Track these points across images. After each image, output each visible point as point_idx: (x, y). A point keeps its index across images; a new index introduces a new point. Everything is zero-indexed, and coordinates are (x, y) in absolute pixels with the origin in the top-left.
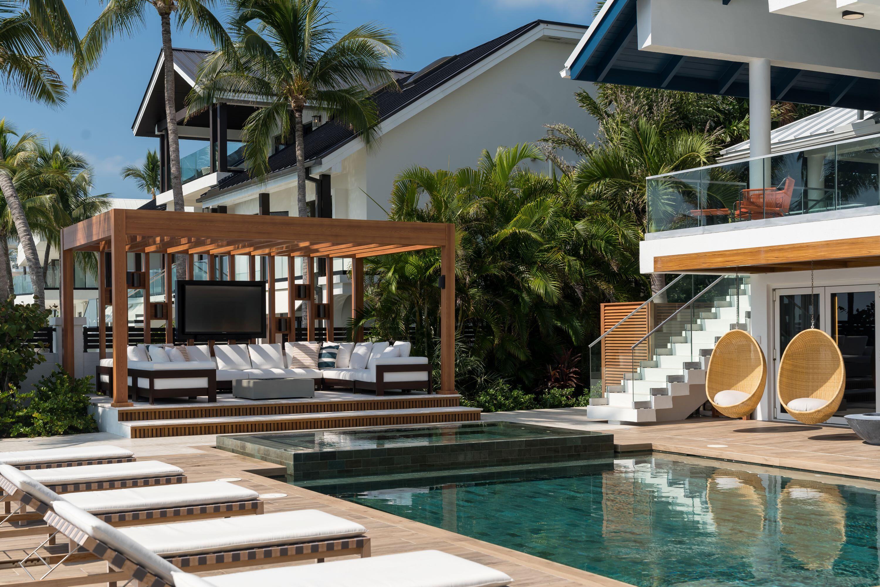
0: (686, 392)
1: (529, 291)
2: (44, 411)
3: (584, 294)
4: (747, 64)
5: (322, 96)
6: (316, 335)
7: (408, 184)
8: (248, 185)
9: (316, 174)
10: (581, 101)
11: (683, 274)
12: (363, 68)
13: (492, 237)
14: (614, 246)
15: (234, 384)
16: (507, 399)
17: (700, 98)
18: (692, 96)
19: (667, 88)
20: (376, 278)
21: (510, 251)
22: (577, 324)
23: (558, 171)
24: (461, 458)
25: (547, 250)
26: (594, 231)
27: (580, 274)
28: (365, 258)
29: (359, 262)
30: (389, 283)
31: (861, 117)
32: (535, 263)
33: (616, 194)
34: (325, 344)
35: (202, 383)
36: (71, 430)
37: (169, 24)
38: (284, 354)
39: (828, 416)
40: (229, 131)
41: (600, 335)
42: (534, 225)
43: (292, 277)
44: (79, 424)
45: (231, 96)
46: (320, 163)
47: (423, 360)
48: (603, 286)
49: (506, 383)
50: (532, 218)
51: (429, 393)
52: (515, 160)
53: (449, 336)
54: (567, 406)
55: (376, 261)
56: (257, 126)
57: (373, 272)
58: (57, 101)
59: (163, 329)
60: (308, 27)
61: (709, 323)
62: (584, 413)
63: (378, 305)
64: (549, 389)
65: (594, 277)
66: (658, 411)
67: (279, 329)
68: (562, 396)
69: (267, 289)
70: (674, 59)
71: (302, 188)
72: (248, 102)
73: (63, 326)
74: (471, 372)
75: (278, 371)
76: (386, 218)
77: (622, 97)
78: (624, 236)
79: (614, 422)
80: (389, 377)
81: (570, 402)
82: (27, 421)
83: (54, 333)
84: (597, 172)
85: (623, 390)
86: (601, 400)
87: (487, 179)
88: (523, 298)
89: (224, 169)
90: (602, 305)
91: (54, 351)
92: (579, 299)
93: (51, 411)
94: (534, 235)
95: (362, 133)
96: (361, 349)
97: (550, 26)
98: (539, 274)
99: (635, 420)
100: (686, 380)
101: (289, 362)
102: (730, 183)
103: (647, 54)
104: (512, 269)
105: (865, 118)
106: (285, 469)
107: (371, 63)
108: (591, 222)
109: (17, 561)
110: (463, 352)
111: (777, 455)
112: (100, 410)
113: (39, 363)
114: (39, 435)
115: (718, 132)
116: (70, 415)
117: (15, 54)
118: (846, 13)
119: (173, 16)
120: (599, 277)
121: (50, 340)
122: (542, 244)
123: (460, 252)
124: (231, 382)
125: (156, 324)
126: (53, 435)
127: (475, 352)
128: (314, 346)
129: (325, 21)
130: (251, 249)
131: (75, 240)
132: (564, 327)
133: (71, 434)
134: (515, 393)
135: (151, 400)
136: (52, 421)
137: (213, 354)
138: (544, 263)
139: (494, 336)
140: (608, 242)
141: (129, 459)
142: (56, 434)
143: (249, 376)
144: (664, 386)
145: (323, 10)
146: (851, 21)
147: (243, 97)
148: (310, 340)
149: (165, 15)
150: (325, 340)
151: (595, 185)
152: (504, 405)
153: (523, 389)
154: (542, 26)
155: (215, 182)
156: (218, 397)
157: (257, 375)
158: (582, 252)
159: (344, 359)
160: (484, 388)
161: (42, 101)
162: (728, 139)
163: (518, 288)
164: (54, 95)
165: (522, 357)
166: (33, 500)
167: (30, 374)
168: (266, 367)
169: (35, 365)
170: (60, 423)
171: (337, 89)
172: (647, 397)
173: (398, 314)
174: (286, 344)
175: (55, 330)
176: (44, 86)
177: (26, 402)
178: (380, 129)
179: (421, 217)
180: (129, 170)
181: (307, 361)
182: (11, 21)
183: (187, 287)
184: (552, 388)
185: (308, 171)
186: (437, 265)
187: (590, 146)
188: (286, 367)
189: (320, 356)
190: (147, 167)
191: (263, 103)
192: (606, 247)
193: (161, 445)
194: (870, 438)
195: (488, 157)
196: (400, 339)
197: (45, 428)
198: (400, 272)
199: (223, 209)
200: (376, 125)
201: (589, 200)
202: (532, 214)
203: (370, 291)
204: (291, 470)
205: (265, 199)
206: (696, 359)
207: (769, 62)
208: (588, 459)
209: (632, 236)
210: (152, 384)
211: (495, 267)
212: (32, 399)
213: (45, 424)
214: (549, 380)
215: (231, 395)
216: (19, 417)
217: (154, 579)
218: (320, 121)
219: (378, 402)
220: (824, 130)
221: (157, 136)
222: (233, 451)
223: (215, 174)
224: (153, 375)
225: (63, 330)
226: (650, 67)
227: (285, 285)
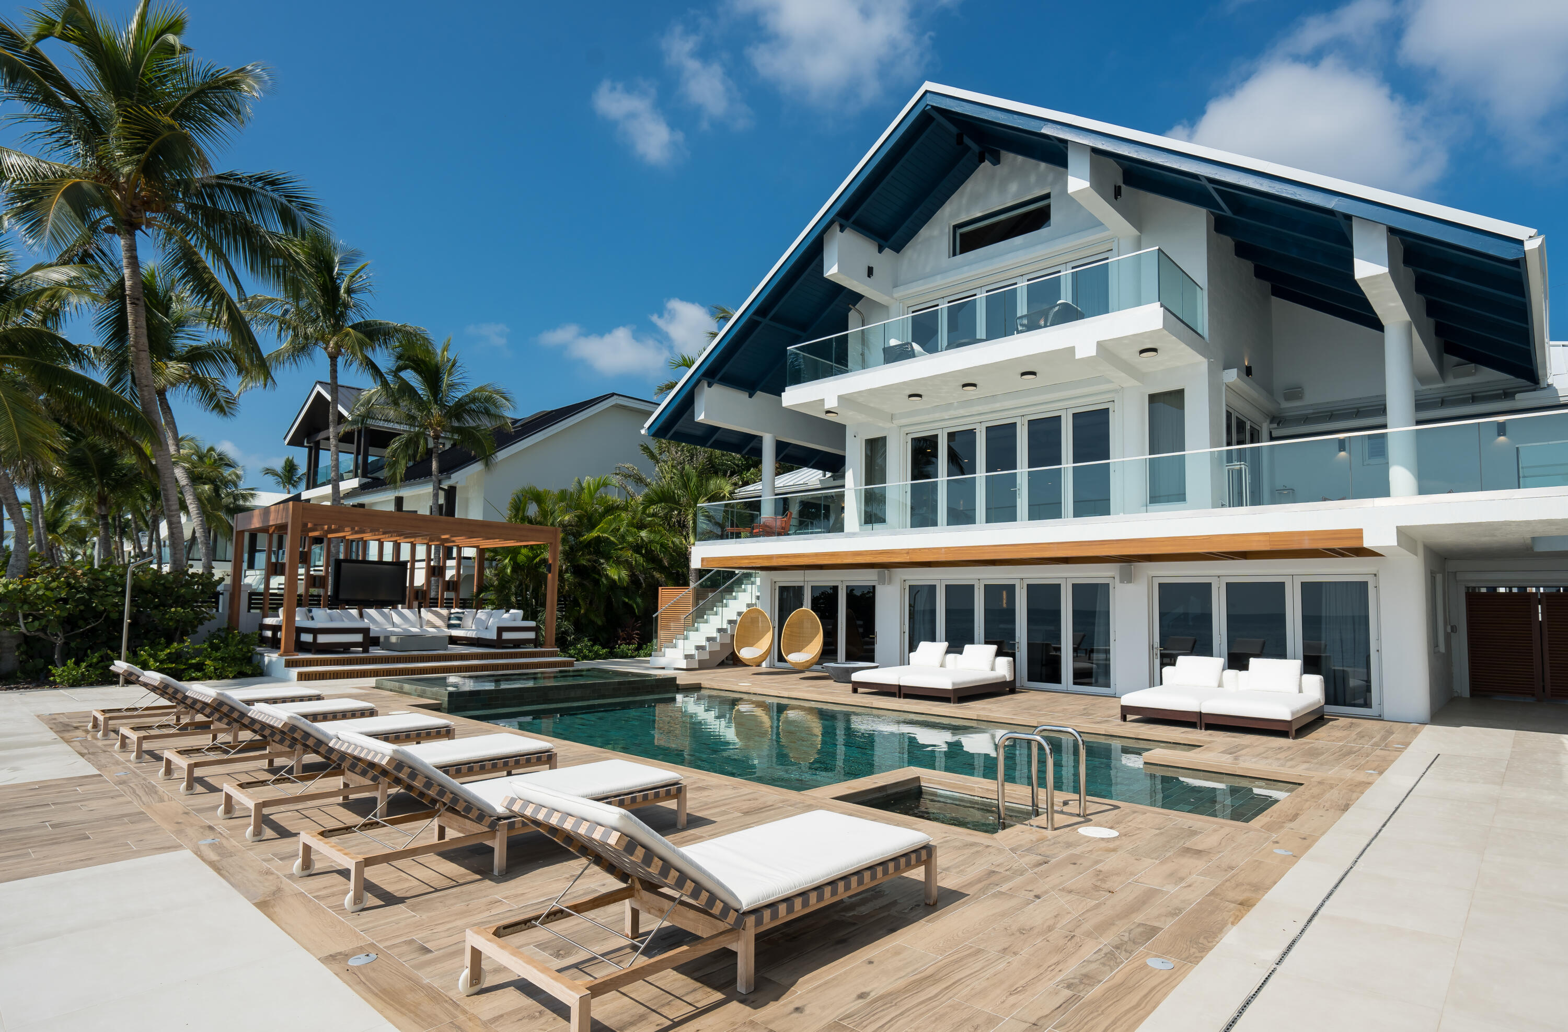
0: (718, 648)
1: (607, 576)
2: (215, 660)
3: (644, 580)
4: (762, 437)
5: (454, 430)
6: (461, 603)
7: (522, 499)
8: (385, 490)
9: (445, 485)
10: (643, 450)
11: (716, 569)
12: (487, 413)
13: (582, 539)
14: (666, 548)
15: (382, 640)
16: (590, 652)
17: (723, 455)
18: (718, 452)
19: (710, 447)
20: (494, 563)
21: (594, 548)
22: (639, 600)
23: (628, 495)
24: (572, 694)
25: (621, 549)
26: (652, 538)
27: (643, 566)
28: (487, 549)
29: (481, 552)
30: (505, 567)
31: (824, 476)
32: (611, 557)
33: (667, 513)
34: (453, 611)
35: (358, 638)
36: (240, 675)
37: (336, 365)
38: (420, 617)
39: (812, 665)
40: (370, 448)
41: (657, 611)
42: (612, 531)
43: (429, 559)
44: (248, 670)
45: (381, 423)
46: (450, 478)
47: (532, 624)
48: (657, 575)
49: (589, 640)
50: (610, 526)
51: (536, 647)
52: (598, 487)
53: (552, 606)
54: (632, 657)
55: (495, 551)
56: (400, 446)
57: (493, 559)
58: (228, 414)
59: (319, 596)
60: (446, 380)
61: (731, 603)
62: (648, 662)
63: (496, 583)
64: (619, 646)
65: (651, 568)
66: (700, 661)
67: (417, 598)
68: (629, 650)
69: (409, 567)
70: (715, 429)
71: (436, 496)
72: (395, 429)
73: (231, 591)
74: (563, 633)
75: (415, 630)
76: (505, 521)
77: (673, 450)
78: (673, 542)
79: (669, 669)
80: (506, 636)
81: (634, 654)
82: (200, 667)
83: (221, 596)
84: (655, 498)
85: (675, 646)
86: (661, 654)
87: (579, 498)
88: (602, 582)
89: (364, 475)
90: (660, 588)
91: (220, 610)
92: (641, 583)
93: (222, 659)
94: (612, 539)
95: (483, 458)
96: (481, 614)
97: (621, 398)
98: (614, 565)
99: (685, 667)
100: (718, 640)
101: (424, 623)
102: (743, 511)
103: (699, 424)
104: (595, 561)
105: (827, 476)
106: (441, 704)
107: (492, 409)
108: (651, 532)
109: (265, 781)
110: (559, 618)
111: (786, 689)
112: (266, 659)
113: (209, 620)
114: (210, 678)
115: (735, 479)
116: (239, 663)
117: (198, 374)
118: (828, 412)
119: (340, 360)
120: (655, 569)
121: (217, 602)
122: (617, 545)
123: (560, 548)
124: (379, 638)
125: (314, 591)
126: (223, 678)
127: (567, 618)
128: (444, 612)
129: (461, 376)
130: (398, 538)
131: (250, 523)
132: (630, 602)
133: (239, 678)
134: (596, 648)
135: (313, 651)
136: (223, 668)
137: (361, 615)
138: (618, 558)
139: (580, 608)
140: (662, 545)
141: (319, 698)
142: (227, 677)
143: (393, 634)
144: (704, 644)
145: (460, 368)
146: (830, 417)
147: (391, 425)
148: (441, 607)
149: (333, 358)
150: (452, 607)
151: (654, 507)
152: (588, 656)
153: (601, 645)
154: (615, 397)
155: (357, 485)
156: (371, 648)
157: (398, 632)
158: (644, 552)
159: (468, 622)
160: (573, 644)
161: (215, 413)
162: (741, 483)
163: (599, 574)
164: (226, 409)
165: (600, 623)
166: (298, 731)
167: (200, 628)
168: (406, 626)
169: (207, 621)
170: (230, 669)
171: (467, 425)
172: (693, 651)
173: (510, 589)
174: (422, 609)
175: (222, 594)
176: (219, 401)
177: (198, 653)
178: (496, 457)
179: (530, 522)
180: (268, 469)
181: (438, 622)
182: (197, 348)
183: (343, 564)
184: (621, 644)
185: (440, 482)
186: (542, 556)
187: (649, 480)
188: (421, 627)
189: (449, 619)
190: (285, 468)
191: (404, 431)
192: (660, 549)
193: (326, 686)
194: (839, 678)
195: (580, 483)
196: (514, 608)
197: (215, 673)
198: (513, 559)
199: (362, 506)
200: (494, 454)
201: (649, 517)
202: (610, 523)
203: (487, 572)
204: (445, 705)
205: (399, 501)
206: (725, 627)
207: (775, 437)
208: (659, 693)
209: (678, 542)
210: (315, 638)
211: (583, 559)
212: (206, 649)
213: (216, 669)
214: (618, 639)
215: (379, 648)
216: (190, 664)
217: (438, 788)
218: (444, 446)
219: (498, 653)
220: (801, 482)
221: (306, 447)
222: (391, 690)
223: (357, 479)
224: (315, 632)
225: (230, 594)
226: (699, 433)
227: (423, 564)
